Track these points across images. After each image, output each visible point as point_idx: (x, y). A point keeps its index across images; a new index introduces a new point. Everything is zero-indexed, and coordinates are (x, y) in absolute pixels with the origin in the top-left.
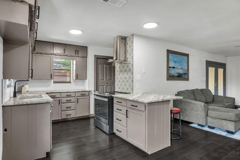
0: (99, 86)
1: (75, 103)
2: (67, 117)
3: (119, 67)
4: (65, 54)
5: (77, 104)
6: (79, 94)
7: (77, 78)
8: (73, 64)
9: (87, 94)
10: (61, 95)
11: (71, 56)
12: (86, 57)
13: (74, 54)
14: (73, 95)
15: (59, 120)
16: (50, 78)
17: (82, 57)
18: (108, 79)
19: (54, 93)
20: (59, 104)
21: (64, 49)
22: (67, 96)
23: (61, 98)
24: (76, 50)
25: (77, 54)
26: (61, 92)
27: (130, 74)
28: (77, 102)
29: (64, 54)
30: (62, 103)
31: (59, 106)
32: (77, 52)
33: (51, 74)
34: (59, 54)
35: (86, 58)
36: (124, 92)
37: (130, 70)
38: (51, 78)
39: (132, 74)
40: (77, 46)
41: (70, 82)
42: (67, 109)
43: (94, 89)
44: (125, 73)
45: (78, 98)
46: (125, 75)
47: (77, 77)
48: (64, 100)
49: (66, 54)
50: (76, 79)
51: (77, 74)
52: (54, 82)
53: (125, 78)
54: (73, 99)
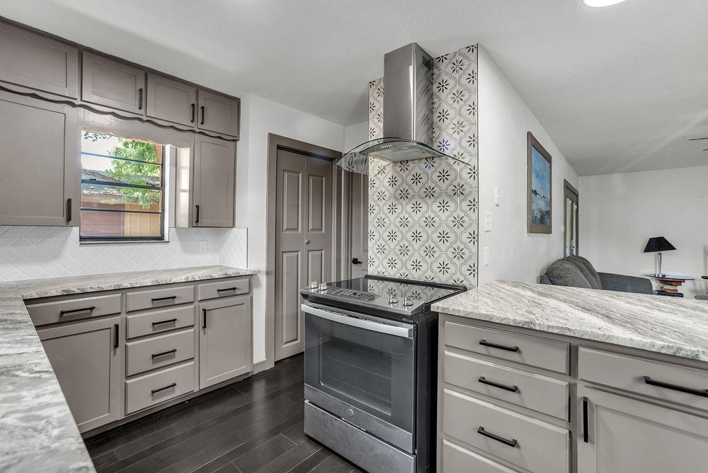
0: (283, 252)
1: (192, 330)
2: (153, 400)
3: (393, 182)
4: (142, 112)
5: (202, 332)
6: (211, 290)
7: (197, 221)
8: (176, 164)
9: (242, 285)
10: (123, 301)
11: (172, 127)
12: (235, 141)
13: (184, 119)
14: (183, 294)
15: (117, 421)
16: (64, 219)
17: (219, 137)
18: (310, 228)
19: (85, 294)
20: (116, 346)
21: (141, 90)
22: (157, 304)
23: (123, 315)
24: (193, 105)
25: (200, 121)
26: (126, 284)
27: (457, 208)
28: (205, 327)
29: (138, 111)
30: (129, 340)
31: (115, 354)
32: (197, 112)
33: (69, 201)
34: (111, 110)
35: (233, 143)
36: (423, 279)
37: (459, 191)
38: (69, 219)
39: (474, 205)
40: (198, 89)
41: (160, 239)
42: (154, 363)
43: (268, 266)
44: (429, 201)
45: (207, 305)
46: (431, 209)
47: (197, 217)
48: (140, 323)
49: (151, 112)
50: (191, 225)
51: (198, 207)
52: (82, 239)
53: (430, 223)
54: (184, 314)
